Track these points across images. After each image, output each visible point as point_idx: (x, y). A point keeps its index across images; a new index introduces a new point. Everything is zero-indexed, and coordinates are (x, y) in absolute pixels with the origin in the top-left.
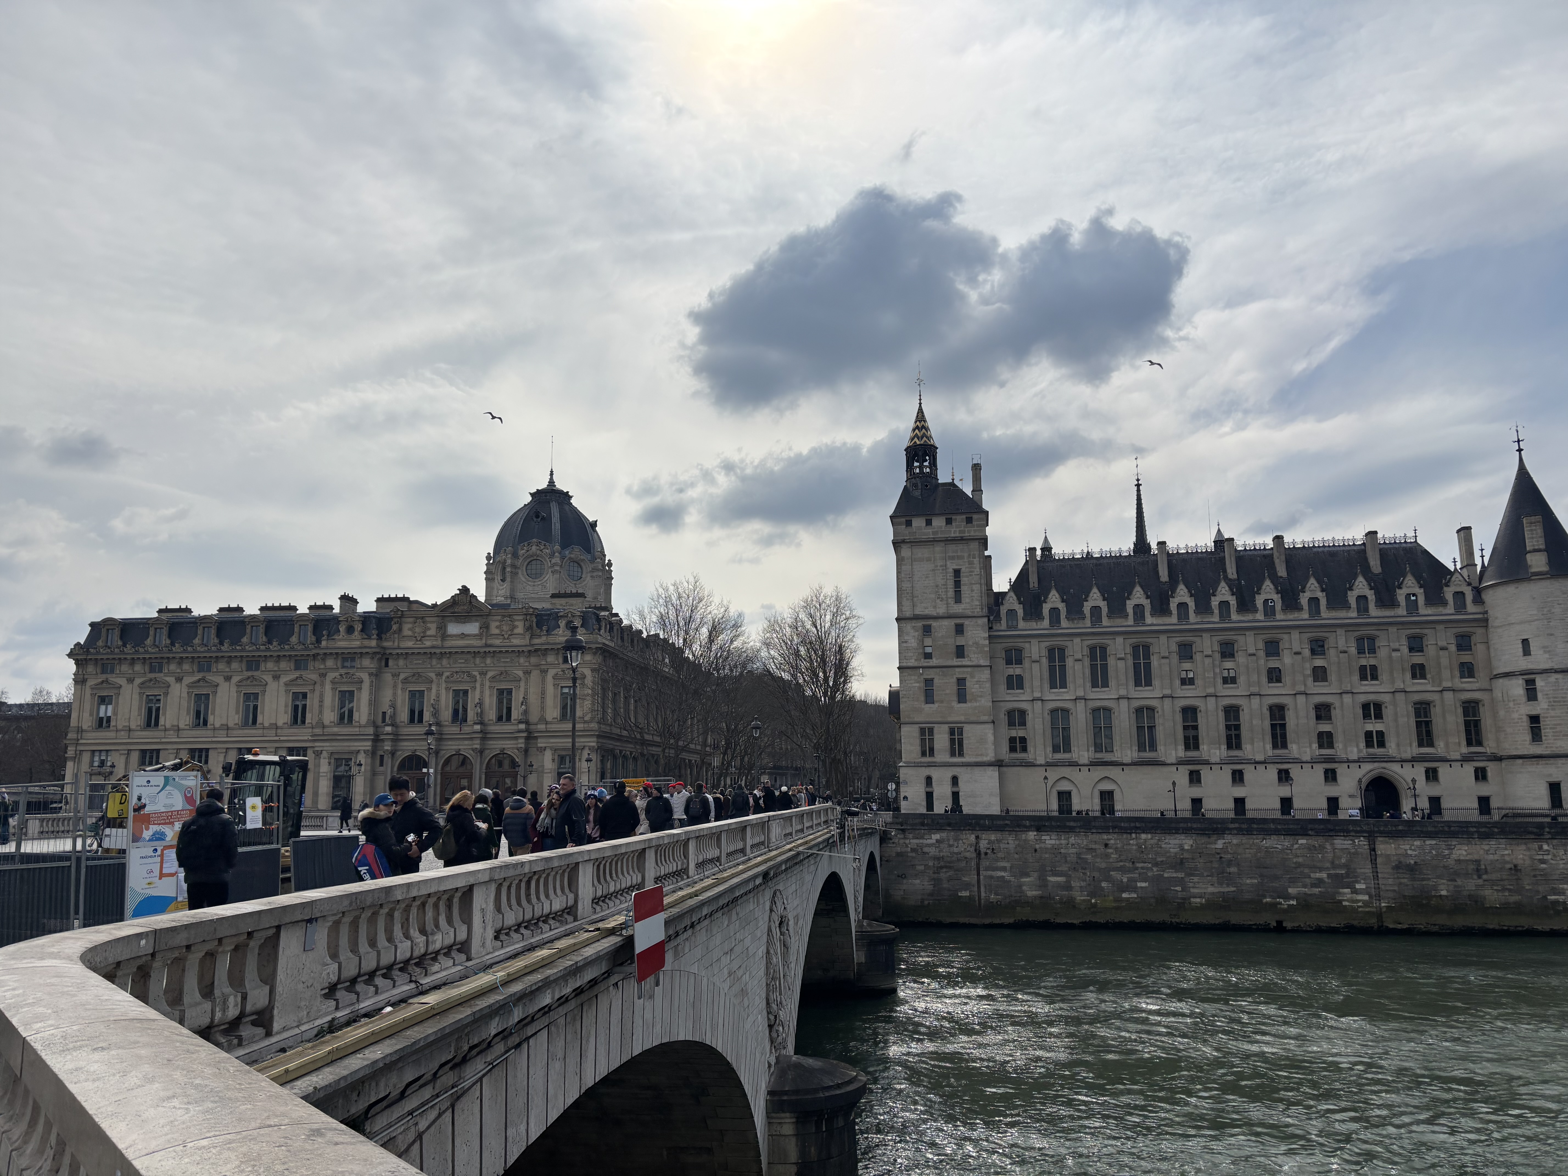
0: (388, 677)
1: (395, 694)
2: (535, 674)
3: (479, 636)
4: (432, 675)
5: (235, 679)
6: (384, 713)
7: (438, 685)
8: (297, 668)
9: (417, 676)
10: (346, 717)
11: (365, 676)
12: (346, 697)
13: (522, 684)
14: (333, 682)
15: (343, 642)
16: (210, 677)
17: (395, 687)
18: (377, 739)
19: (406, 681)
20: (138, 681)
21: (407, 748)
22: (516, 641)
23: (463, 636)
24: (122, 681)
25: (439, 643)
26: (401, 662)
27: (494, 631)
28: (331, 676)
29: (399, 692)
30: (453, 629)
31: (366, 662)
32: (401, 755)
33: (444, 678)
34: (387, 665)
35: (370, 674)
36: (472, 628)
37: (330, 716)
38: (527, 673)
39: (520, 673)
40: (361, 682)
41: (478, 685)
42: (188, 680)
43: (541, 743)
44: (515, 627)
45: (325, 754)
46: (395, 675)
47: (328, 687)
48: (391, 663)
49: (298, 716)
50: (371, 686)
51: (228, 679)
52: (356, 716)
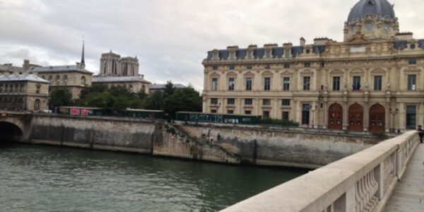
0: (324, 71)
1: (327, 78)
2: (393, 70)
3: (366, 53)
4: (343, 70)
5: (261, 72)
6: (322, 86)
7: (347, 74)
8: (285, 67)
9: (337, 71)
10: (306, 87)
11: (314, 71)
12: (307, 80)
13: (387, 74)
14: (301, 73)
15: (304, 56)
16: (252, 71)
17: (327, 75)
18: (321, 97)
19: (331, 73)
20: (226, 73)
21: (333, 101)
22: (383, 55)
23: (358, 53)
24: (220, 73)
25: (347, 56)
26: (329, 65)
27: (373, 50)
28: (301, 70)
29: (329, 77)
30: (353, 50)
31: (315, 65)
32: (330, 103)
33: (349, 71)
34: (323, 66)
35: (317, 70)
36: (362, 49)
37: (300, 87)
38: (389, 69)
39: (385, 69)
40: (313, 73)
41: (365, 74)
42: (244, 72)
43: (398, 100)
44: (383, 48)
45: (298, 103)
46: (327, 70)
47: (299, 75)
48: (325, 65)
49: (286, 87)
50: (318, 74)
51: (258, 72)
52: (311, 87)
